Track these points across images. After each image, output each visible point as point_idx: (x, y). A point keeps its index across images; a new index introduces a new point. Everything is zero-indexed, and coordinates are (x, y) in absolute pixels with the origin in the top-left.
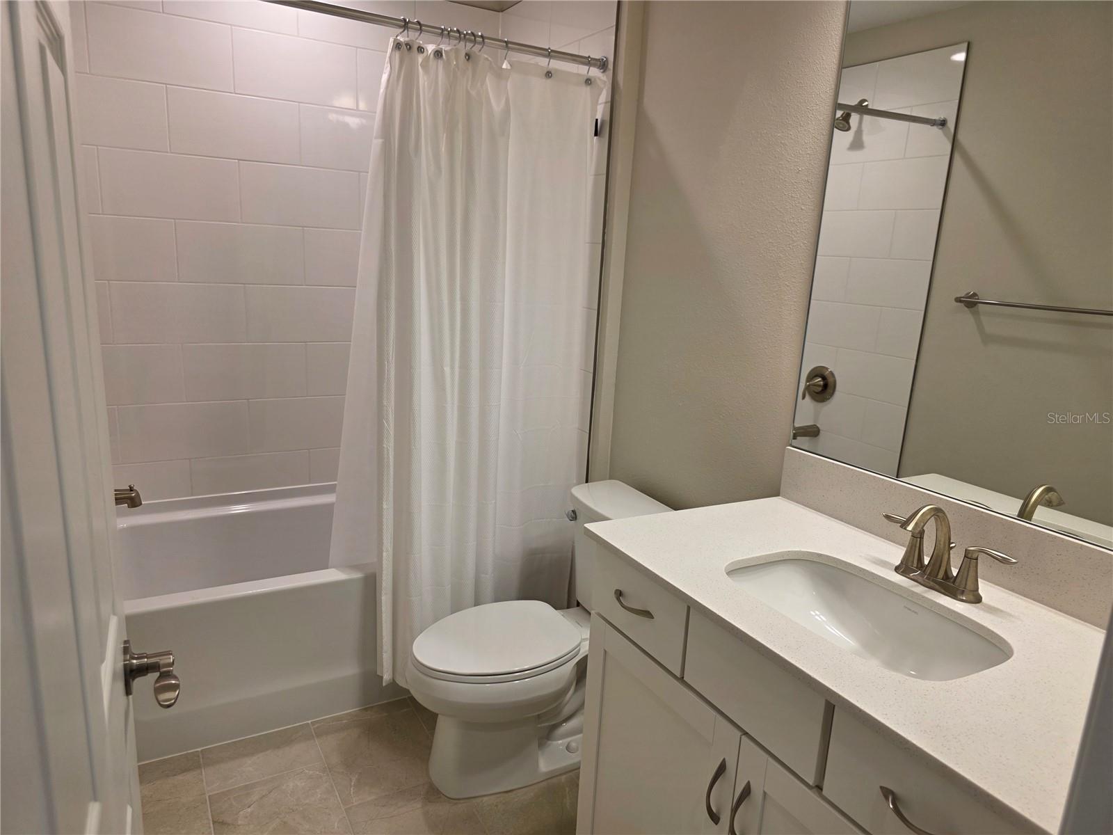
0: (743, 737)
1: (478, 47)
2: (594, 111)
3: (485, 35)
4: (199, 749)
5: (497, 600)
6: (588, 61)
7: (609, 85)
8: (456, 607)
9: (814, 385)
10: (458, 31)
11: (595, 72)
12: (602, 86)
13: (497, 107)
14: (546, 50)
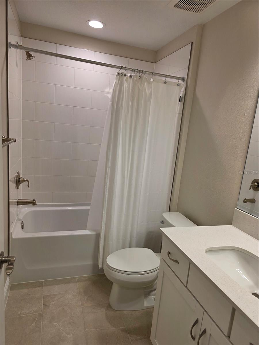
0: (205, 312)
1: (143, 74)
2: (180, 94)
3: (146, 71)
4: (43, 280)
5: (137, 247)
6: (179, 78)
7: (185, 85)
8: (123, 247)
9: (254, 185)
10: (137, 70)
11: (181, 82)
12: (183, 86)
13: (148, 92)
14: (165, 75)
